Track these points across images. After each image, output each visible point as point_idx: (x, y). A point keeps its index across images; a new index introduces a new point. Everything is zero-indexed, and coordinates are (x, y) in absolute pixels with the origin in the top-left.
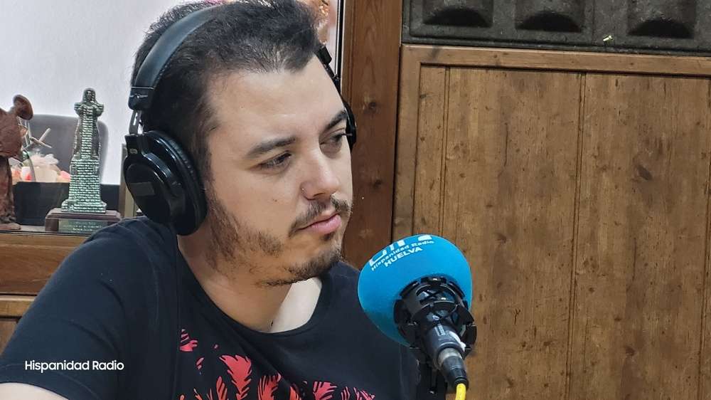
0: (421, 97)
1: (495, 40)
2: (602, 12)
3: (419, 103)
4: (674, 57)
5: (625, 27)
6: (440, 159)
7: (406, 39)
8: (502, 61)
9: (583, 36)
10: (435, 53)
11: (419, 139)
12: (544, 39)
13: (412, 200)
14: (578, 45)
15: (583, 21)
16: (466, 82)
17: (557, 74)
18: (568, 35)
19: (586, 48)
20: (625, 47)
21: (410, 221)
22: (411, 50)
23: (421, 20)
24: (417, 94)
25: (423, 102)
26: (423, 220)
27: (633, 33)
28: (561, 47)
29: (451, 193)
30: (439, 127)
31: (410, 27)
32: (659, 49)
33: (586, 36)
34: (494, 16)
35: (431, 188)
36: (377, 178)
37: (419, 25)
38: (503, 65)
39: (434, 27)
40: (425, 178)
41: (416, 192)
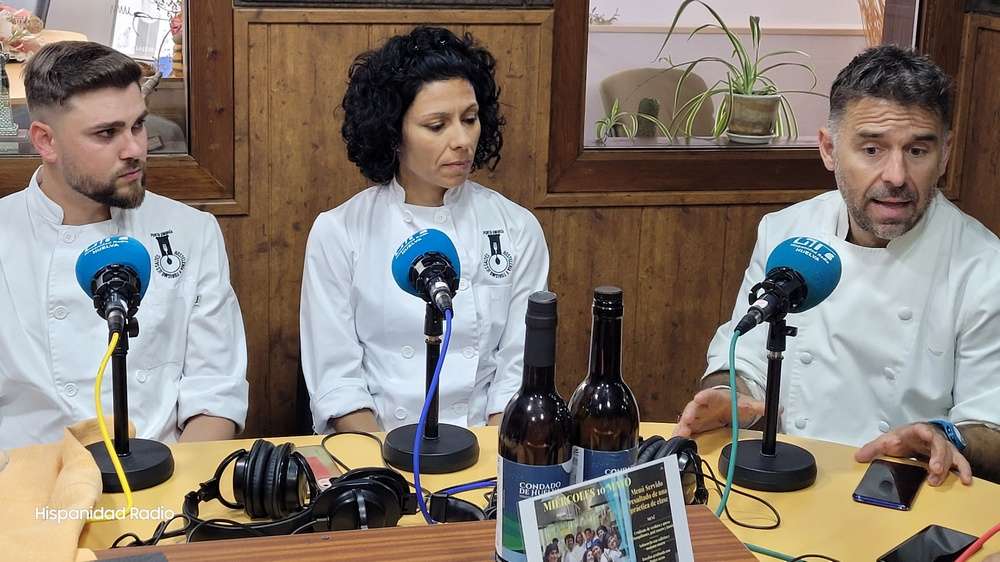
0: (250, 47)
3: (249, 51)
6: (267, 91)
7: (237, 3)
8: (309, 18)
10: (259, 14)
11: (251, 78)
13: (246, 122)
16: (283, 35)
17: (351, 27)
19: (372, 6)
20: (400, 3)
21: (246, 138)
22: (240, 12)
24: (246, 47)
25: (252, 51)
26: (257, 137)
29: (276, 116)
30: (265, 68)
32: (425, 4)
35: (261, 112)
36: (221, 106)
38: (310, 21)
40: (256, 106)
41: (251, 117)
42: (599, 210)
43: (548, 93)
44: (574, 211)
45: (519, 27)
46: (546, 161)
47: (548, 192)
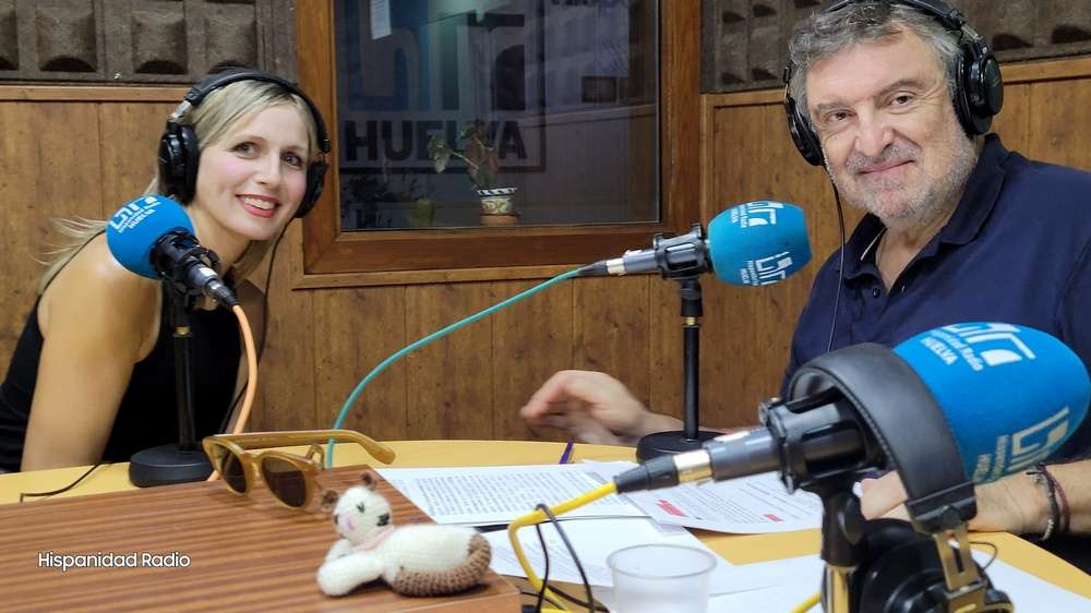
42: (360, 290)
44: (333, 291)
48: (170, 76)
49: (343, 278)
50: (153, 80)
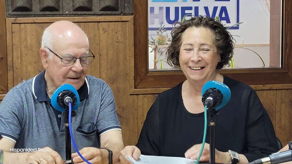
1: (34, 15)
2: (65, 5)
4: (87, 17)
5: (72, 9)
6: (20, 50)
7: (7, 16)
8: (36, 21)
9: (60, 12)
10: (16, 20)
11: (13, 45)
12: (48, 14)
13: (12, 63)
14: (59, 15)
15: (59, 8)
16: (26, 28)
18: (55, 12)
19: (61, 16)
20: (72, 15)
21: (12, 69)
22: (8, 19)
23: (11, 10)
24: (11, 33)
25: (13, 34)
26: (16, 68)
27: (74, 11)
28: (54, 16)
29: (24, 60)
30: (19, 41)
31: (8, 12)
32: (82, 15)
33: (61, 12)
34: (33, 8)
35: (18, 58)
36: (2, 57)
37: (10, 12)
39: (15, 12)
40: (16, 56)
41: (14, 60)
42: (156, 95)
43: (133, 48)
44: (146, 95)
45: (120, 23)
46: (134, 75)
47: (135, 88)
48: (86, 12)
49: (149, 90)
50: (80, 14)
